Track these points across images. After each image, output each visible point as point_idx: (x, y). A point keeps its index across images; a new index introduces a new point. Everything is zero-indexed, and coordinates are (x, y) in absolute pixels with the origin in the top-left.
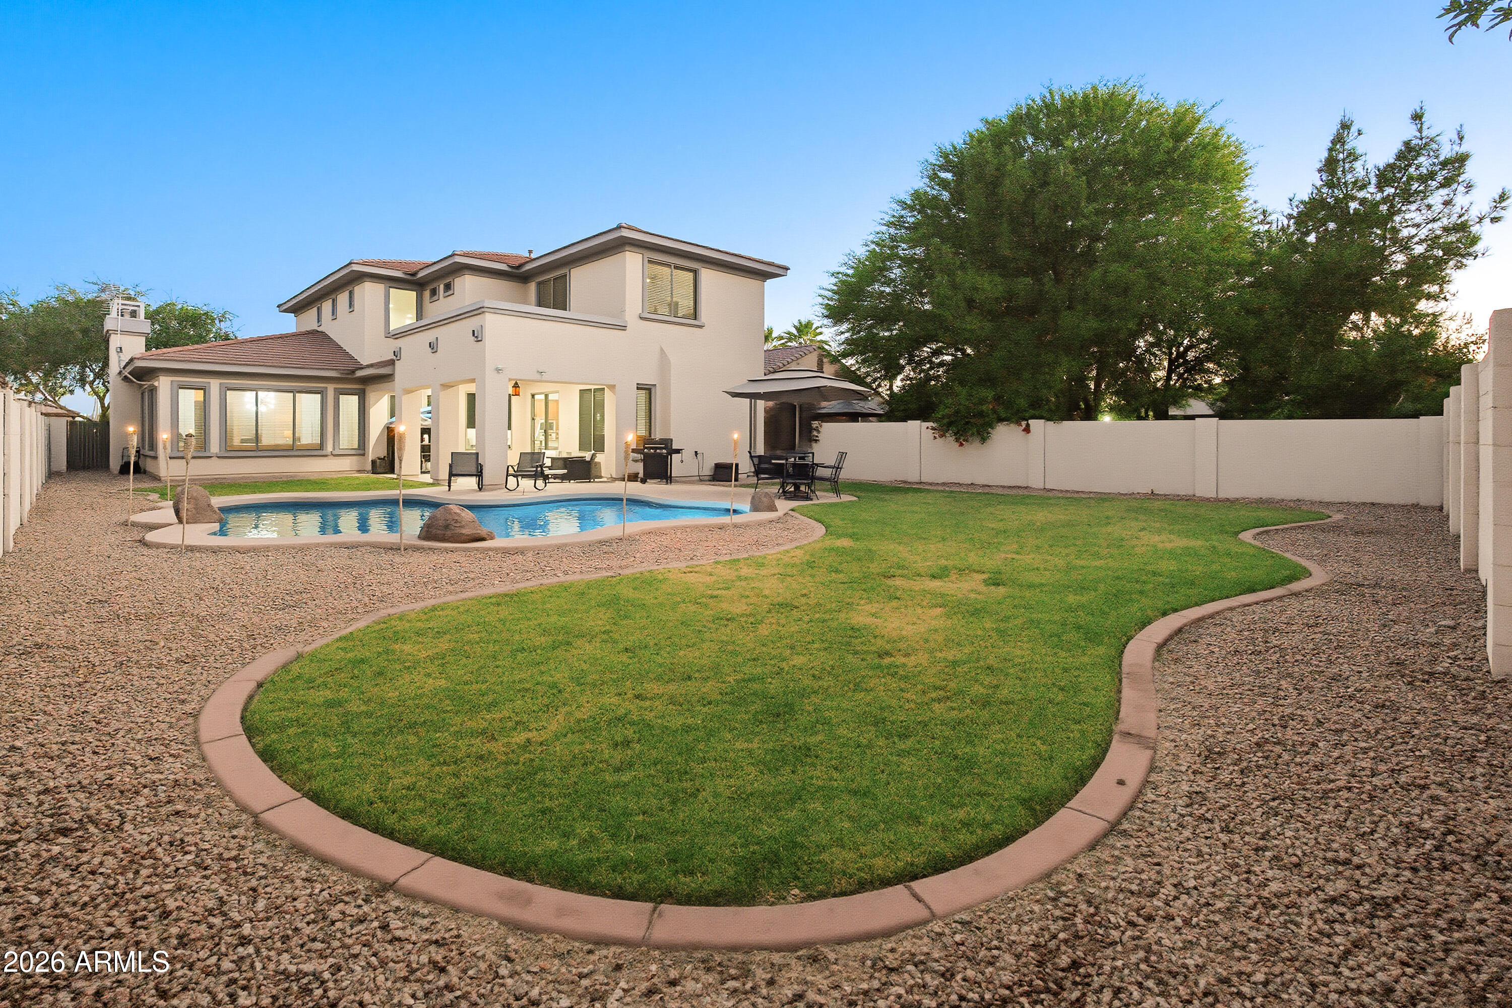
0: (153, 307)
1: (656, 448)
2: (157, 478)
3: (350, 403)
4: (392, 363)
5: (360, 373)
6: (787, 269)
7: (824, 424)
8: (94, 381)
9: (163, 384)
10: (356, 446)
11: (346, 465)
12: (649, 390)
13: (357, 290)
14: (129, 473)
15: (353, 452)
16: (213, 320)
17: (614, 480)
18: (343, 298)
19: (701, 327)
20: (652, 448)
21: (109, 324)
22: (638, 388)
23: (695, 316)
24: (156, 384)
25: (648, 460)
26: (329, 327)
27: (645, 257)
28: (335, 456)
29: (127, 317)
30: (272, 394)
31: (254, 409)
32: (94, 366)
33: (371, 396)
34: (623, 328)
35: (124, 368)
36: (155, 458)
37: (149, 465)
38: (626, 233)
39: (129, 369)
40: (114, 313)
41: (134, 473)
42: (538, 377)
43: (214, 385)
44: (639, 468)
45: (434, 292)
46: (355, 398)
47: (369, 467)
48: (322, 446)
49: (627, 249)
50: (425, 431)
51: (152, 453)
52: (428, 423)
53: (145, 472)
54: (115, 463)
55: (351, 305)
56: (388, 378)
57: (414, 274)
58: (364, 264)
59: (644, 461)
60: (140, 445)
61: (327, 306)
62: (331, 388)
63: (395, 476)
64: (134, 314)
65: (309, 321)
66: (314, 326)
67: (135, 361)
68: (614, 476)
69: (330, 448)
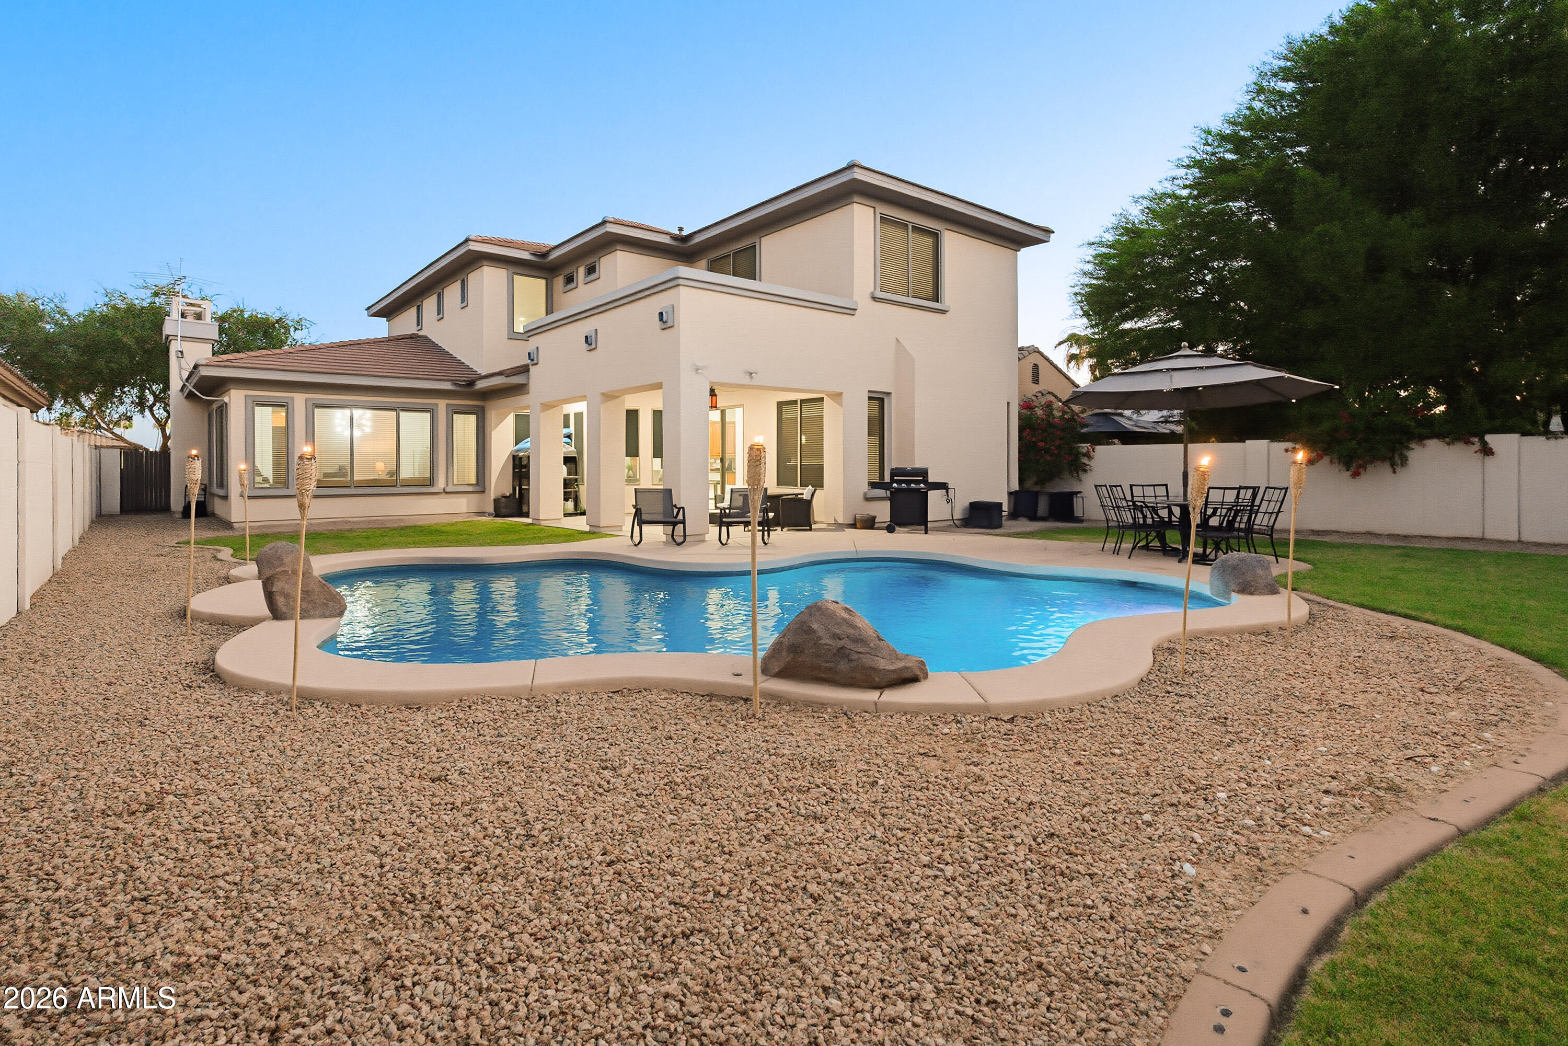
0: (220, 313)
1: (908, 482)
2: (228, 525)
3: (465, 425)
4: (525, 370)
5: (481, 385)
6: (1049, 231)
7: (1098, 448)
8: (154, 404)
9: (236, 399)
10: (474, 481)
11: (461, 506)
12: (881, 401)
13: (473, 278)
14: (189, 517)
15: (470, 489)
16: (287, 329)
17: (839, 527)
18: (452, 292)
19: (944, 312)
20: (904, 482)
21: (168, 329)
22: (870, 398)
23: (936, 298)
24: (226, 399)
25: (895, 498)
26: (432, 329)
27: (878, 211)
28: (446, 493)
29: (190, 319)
30: (369, 413)
31: (347, 433)
32: (154, 387)
33: (492, 415)
34: (851, 311)
35: (187, 379)
36: (225, 498)
37: (218, 507)
38: (859, 175)
39: (195, 379)
40: (175, 315)
41: (196, 516)
42: (746, 380)
43: (299, 400)
44: (883, 512)
45: (570, 280)
46: (473, 419)
47: (491, 509)
48: (431, 481)
49: (856, 199)
50: (568, 460)
51: (221, 492)
52: (571, 450)
53: (213, 515)
54: (176, 504)
55: (463, 298)
56: (521, 389)
57: (544, 255)
58: (483, 241)
59: (891, 499)
60: (206, 482)
61: (430, 304)
62: (442, 404)
63: (529, 521)
64: (199, 316)
65: (406, 323)
66: (412, 329)
67: (201, 368)
68: (841, 521)
69: (441, 484)
